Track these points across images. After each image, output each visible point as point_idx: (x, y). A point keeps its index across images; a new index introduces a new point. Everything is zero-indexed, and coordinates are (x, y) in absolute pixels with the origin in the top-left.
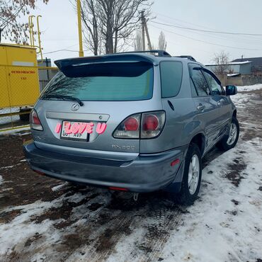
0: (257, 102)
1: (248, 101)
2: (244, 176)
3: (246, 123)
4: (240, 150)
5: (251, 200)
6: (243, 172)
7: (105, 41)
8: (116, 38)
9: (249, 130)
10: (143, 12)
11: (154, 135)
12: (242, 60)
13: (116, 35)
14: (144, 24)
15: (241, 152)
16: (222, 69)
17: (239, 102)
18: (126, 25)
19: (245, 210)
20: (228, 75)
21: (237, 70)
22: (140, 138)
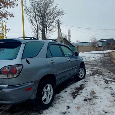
0: (106, 58)
1: (103, 57)
2: (80, 94)
3: (96, 68)
4: (86, 80)
5: (76, 106)
6: (81, 91)
7: (42, 33)
8: (46, 31)
9: (95, 71)
10: (58, 21)
11: (15, 76)
12: (103, 40)
13: (46, 30)
14: (59, 25)
15: (86, 81)
16: (94, 44)
17: (98, 58)
18: (50, 26)
19: (71, 112)
20: (97, 46)
21: (100, 44)
22: (8, 78)
